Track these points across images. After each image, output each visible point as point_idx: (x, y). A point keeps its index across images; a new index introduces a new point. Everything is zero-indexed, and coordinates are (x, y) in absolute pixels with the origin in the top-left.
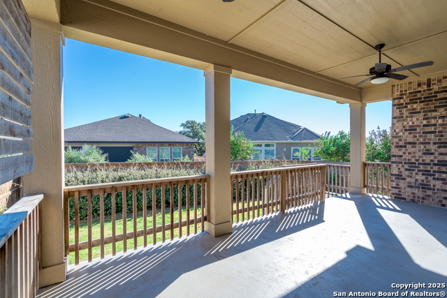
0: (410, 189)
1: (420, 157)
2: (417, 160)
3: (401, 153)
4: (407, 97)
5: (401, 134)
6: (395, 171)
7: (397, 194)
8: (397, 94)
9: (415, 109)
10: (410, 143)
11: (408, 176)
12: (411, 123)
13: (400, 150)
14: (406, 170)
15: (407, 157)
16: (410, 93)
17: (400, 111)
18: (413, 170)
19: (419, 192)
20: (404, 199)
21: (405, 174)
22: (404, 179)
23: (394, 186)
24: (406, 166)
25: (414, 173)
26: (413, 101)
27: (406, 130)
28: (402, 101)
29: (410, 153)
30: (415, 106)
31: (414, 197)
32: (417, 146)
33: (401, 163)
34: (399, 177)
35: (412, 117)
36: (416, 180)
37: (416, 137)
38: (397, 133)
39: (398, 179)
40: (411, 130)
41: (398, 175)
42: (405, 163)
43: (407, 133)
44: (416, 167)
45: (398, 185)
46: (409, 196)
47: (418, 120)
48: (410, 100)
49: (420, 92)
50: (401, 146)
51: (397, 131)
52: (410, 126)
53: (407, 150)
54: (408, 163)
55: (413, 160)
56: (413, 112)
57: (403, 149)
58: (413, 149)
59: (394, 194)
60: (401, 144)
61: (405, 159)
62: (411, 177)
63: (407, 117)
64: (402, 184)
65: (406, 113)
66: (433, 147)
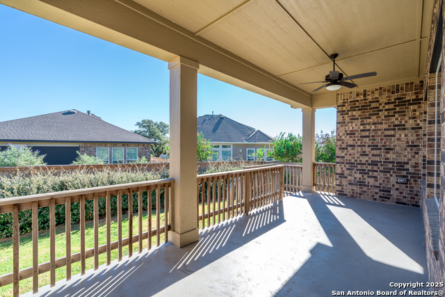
0: (350, 186)
1: (358, 158)
2: (356, 161)
3: (343, 155)
4: (348, 105)
5: (343, 137)
6: (339, 171)
7: (340, 191)
8: (341, 102)
9: (354, 116)
10: (350, 146)
11: (349, 175)
12: (351, 128)
13: (343, 152)
14: (348, 169)
15: (348, 157)
16: (351, 102)
17: (343, 117)
18: (353, 169)
19: (357, 189)
20: (346, 195)
21: (347, 172)
22: (346, 177)
23: (338, 183)
24: (347, 166)
25: (354, 172)
26: (353, 109)
27: (347, 134)
28: (344, 108)
29: (350, 155)
30: (354, 113)
31: (353, 193)
32: (356, 148)
33: (343, 163)
34: (342, 175)
35: (352, 122)
36: (355, 178)
37: (354, 140)
38: (341, 137)
39: (341, 177)
40: (351, 134)
41: (341, 174)
42: (347, 163)
43: (348, 137)
44: (355, 167)
45: (340, 182)
46: (349, 192)
47: (356, 126)
48: (351, 108)
49: (358, 101)
50: (344, 149)
51: (341, 134)
52: (351, 131)
53: (348, 152)
54: (349, 163)
55: (353, 161)
56: (353, 119)
57: (345, 151)
58: (353, 151)
59: (337, 191)
60: (344, 146)
61: (347, 160)
62: (351, 175)
63: (348, 122)
64: (345, 182)
65: (347, 119)
66: (367, 150)
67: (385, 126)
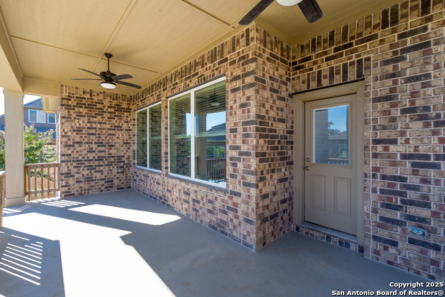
0: (78, 184)
1: (85, 154)
2: (83, 158)
3: (70, 152)
4: (75, 100)
5: (69, 134)
6: (65, 170)
7: (67, 192)
8: (65, 95)
9: (80, 113)
10: (77, 143)
11: (77, 173)
12: (78, 125)
13: (69, 149)
14: (75, 167)
15: (75, 155)
16: (77, 97)
17: (69, 112)
18: (80, 167)
19: (85, 186)
20: (73, 194)
21: (74, 171)
22: (73, 176)
23: (64, 184)
24: (75, 164)
25: (81, 169)
26: (80, 105)
27: (74, 131)
28: (70, 103)
29: (77, 152)
30: (81, 110)
31: (81, 190)
32: (83, 145)
33: (70, 161)
34: (68, 175)
35: (78, 119)
36: (83, 175)
37: (81, 137)
38: (66, 133)
39: (68, 177)
40: (78, 131)
41: (68, 173)
42: (74, 161)
43: (75, 133)
44: (82, 164)
45: (67, 183)
46: (77, 191)
47: (83, 122)
48: (77, 104)
49: (85, 98)
50: (70, 146)
51: (66, 130)
52: (77, 127)
53: (75, 149)
54: (76, 161)
55: (80, 158)
56: (80, 115)
57: (72, 149)
58: (80, 148)
59: (63, 193)
60: (69, 143)
61: (73, 158)
62: (79, 173)
63: (74, 118)
64: (71, 181)
65: (73, 115)
66: (94, 146)
67: (109, 126)
